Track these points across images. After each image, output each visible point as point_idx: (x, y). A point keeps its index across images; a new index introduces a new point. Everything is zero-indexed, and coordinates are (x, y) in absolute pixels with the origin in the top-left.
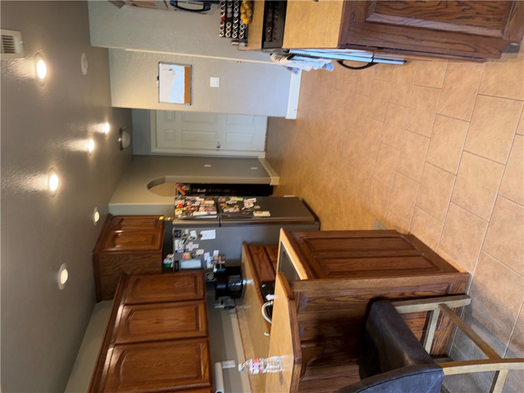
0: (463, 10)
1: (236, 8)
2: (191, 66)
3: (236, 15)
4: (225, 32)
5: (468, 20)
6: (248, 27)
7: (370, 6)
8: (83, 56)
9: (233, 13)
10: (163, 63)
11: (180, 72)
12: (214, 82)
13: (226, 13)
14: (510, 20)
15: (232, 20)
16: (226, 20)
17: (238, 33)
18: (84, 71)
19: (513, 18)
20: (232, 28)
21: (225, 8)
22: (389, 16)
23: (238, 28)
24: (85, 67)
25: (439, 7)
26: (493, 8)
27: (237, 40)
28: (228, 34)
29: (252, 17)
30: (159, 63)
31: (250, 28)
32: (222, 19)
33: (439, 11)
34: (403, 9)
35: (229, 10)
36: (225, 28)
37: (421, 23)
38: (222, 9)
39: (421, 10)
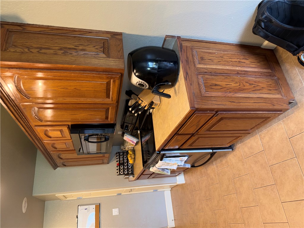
0: (254, 87)
1: (125, 156)
2: (100, 204)
3: (125, 161)
4: (120, 171)
5: (259, 91)
6: (133, 165)
7: (202, 89)
8: (25, 199)
9: (123, 160)
10: (81, 205)
11: (92, 210)
12: (115, 212)
13: (119, 161)
14: (282, 89)
15: (123, 164)
16: (119, 165)
17: (128, 171)
18: (24, 211)
19: (283, 88)
20: (124, 168)
21: (118, 158)
22: (214, 93)
23: (128, 168)
24: (25, 207)
25: (240, 86)
26: (269, 85)
27: (128, 174)
28: (122, 172)
29: (135, 158)
30: (78, 206)
31: (134, 166)
32: (118, 165)
33: (241, 88)
34: (221, 89)
35: (121, 159)
36: (120, 168)
37: (235, 95)
38: (117, 159)
39: (231, 89)
